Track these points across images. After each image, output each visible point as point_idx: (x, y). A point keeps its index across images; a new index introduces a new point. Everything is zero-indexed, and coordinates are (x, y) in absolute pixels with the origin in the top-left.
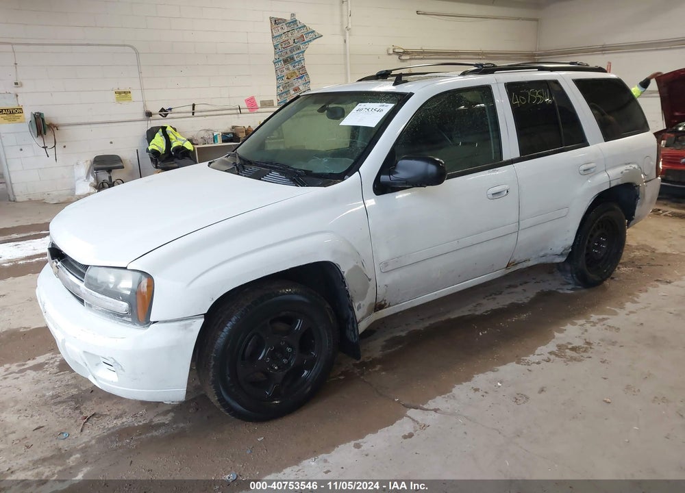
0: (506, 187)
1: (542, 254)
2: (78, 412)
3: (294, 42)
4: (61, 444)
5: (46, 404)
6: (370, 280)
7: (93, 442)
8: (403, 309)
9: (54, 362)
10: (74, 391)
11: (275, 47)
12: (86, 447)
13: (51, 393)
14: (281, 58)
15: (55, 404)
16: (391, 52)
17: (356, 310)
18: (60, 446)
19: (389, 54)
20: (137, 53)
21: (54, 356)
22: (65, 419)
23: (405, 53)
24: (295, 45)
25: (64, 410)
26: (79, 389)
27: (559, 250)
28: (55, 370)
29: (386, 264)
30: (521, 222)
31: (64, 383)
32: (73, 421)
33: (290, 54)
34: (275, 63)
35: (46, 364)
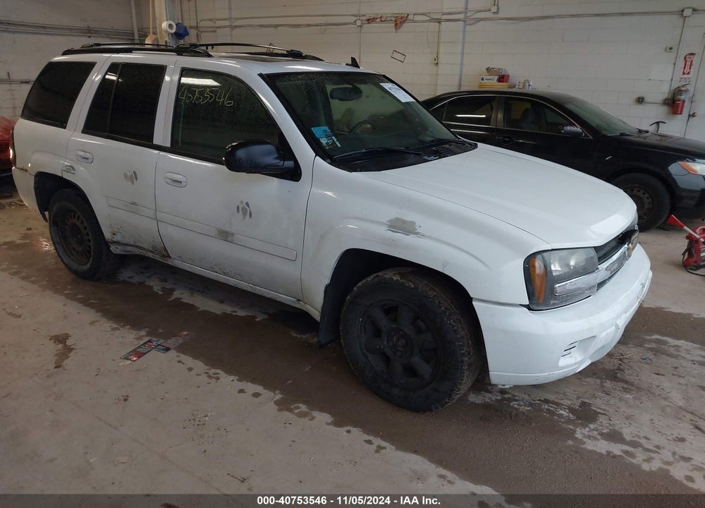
2: (622, 367)
4: (652, 357)
5: (639, 389)
7: (630, 345)
9: (593, 430)
10: (608, 384)
12: (638, 346)
13: (628, 396)
15: (632, 384)
18: (653, 356)
21: (586, 440)
22: (635, 368)
25: (630, 375)
26: (602, 383)
28: (602, 419)
31: (608, 397)
32: (631, 364)
35: (601, 434)
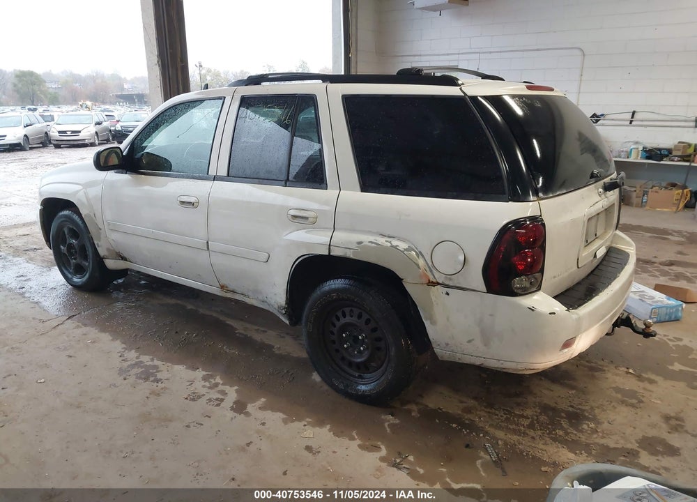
1: (260, 297)
6: (100, 229)
20: (584, 55)
27: (274, 303)
29: (110, 223)
30: (209, 242)
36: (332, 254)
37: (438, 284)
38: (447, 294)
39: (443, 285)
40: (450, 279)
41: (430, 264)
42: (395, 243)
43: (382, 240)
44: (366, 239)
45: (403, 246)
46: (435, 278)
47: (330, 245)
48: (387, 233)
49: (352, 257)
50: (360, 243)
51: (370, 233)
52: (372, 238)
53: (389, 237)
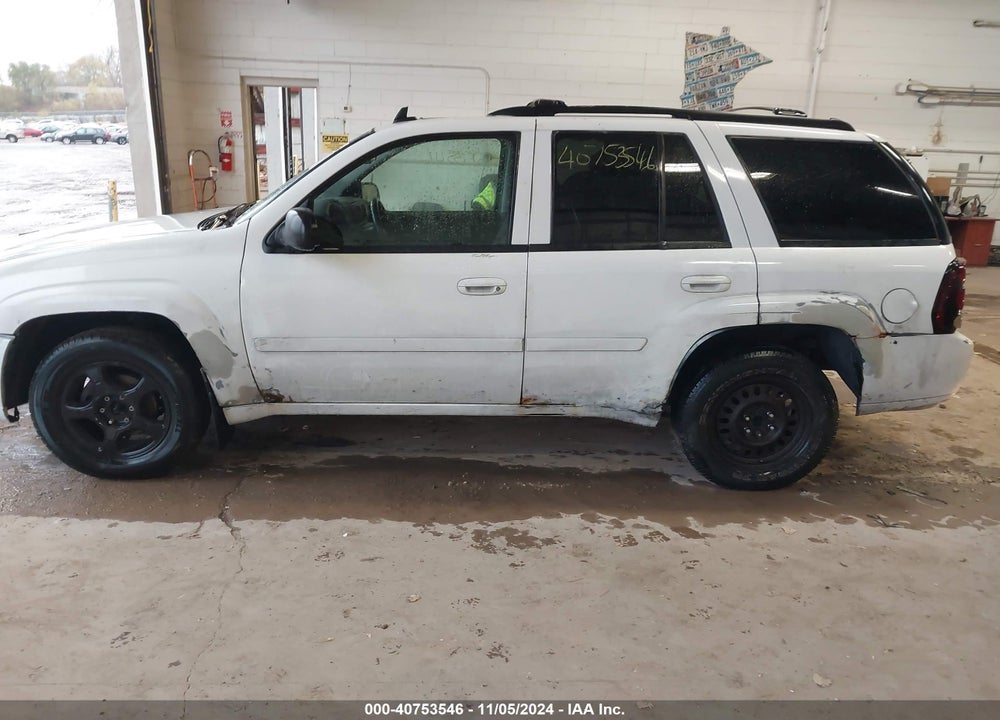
0: (500, 282)
1: (602, 401)
3: (720, 70)
6: (235, 355)
8: (320, 412)
11: (687, 77)
14: (693, 93)
16: (903, 89)
17: (214, 388)
19: (899, 94)
20: (488, 78)
23: (932, 92)
24: (721, 74)
27: (637, 403)
29: (263, 341)
30: (527, 339)
33: (709, 87)
34: (683, 99)
36: (762, 322)
37: (887, 334)
38: (895, 343)
39: (893, 335)
40: (900, 327)
41: (880, 315)
42: (843, 298)
43: (827, 298)
44: (808, 299)
45: (853, 301)
46: (884, 328)
47: (759, 314)
48: (829, 290)
49: (791, 321)
50: (800, 304)
51: (809, 291)
52: (814, 297)
53: (833, 293)
